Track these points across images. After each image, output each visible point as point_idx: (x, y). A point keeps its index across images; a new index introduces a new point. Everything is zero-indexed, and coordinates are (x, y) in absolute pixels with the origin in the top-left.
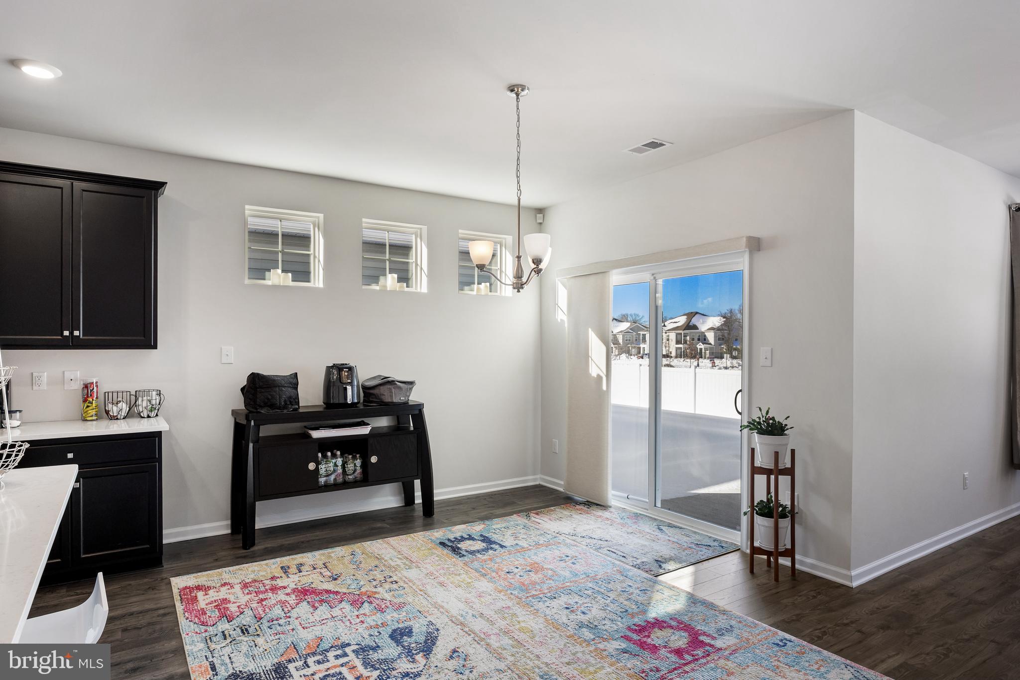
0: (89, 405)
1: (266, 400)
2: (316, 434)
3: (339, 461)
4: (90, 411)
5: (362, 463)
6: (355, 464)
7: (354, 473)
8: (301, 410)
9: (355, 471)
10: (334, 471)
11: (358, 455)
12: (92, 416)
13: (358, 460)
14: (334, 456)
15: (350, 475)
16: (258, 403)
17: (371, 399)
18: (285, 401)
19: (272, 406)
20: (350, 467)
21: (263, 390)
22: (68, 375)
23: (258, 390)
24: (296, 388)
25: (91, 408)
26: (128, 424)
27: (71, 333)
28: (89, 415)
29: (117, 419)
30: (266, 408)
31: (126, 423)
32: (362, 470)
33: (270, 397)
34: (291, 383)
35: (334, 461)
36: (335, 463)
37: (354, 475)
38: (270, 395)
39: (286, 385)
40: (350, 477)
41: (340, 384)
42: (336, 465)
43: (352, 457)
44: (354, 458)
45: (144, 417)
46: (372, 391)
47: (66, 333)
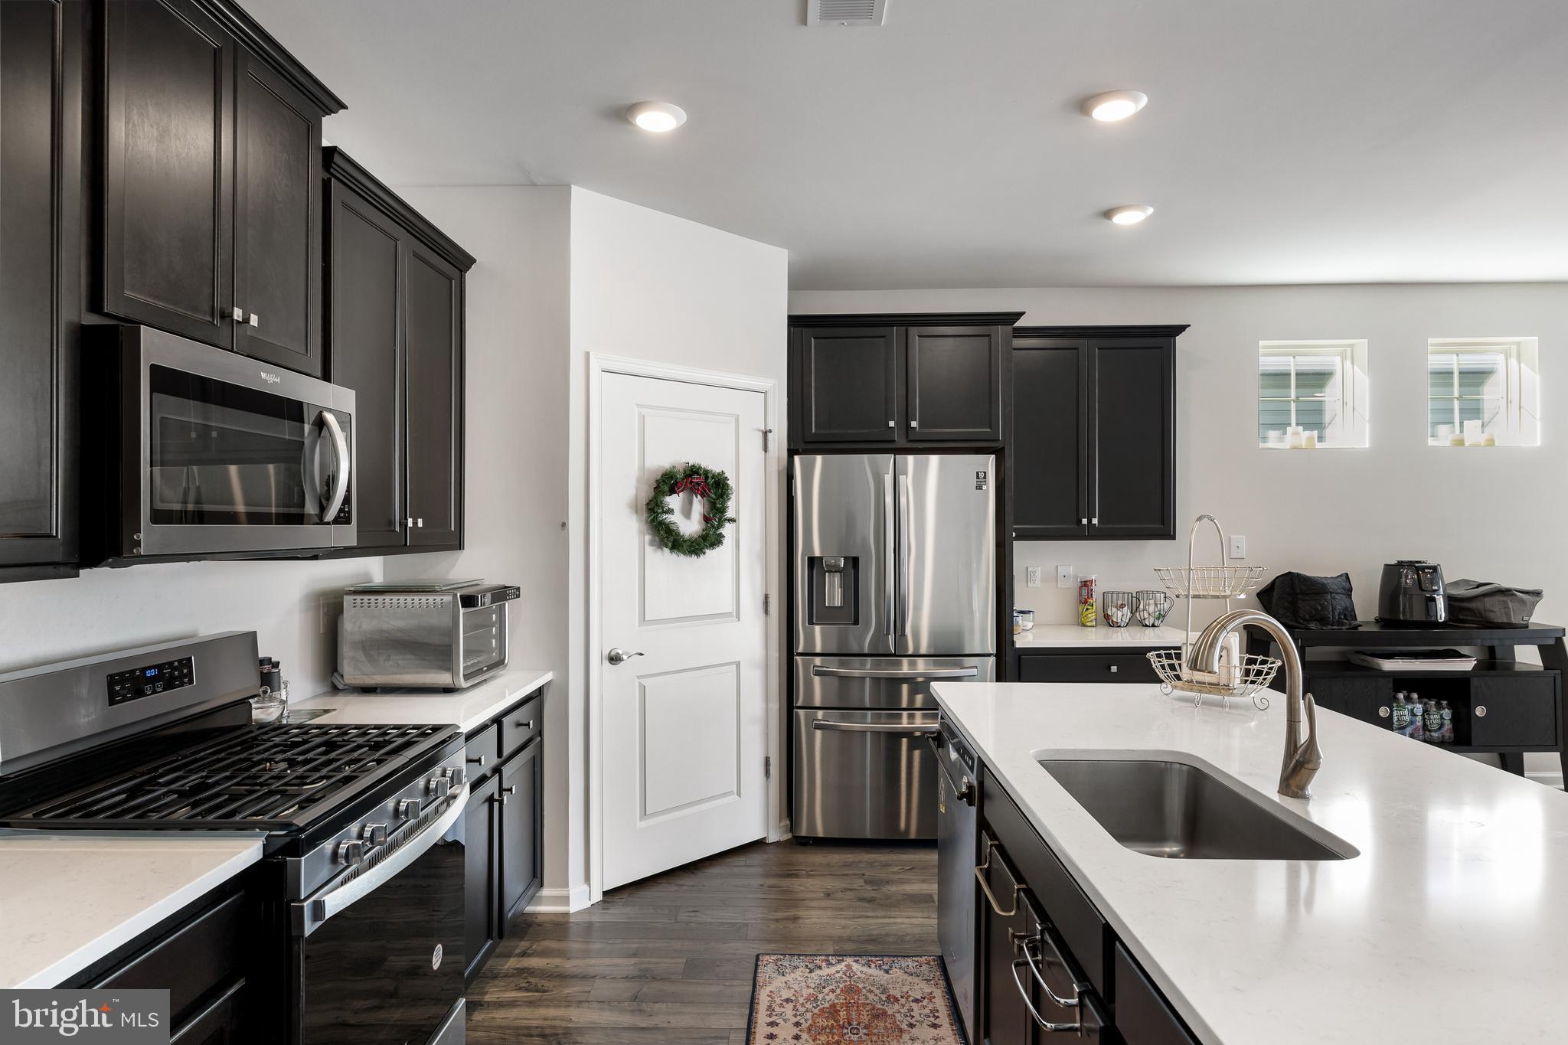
0: (1089, 607)
1: (1314, 612)
2: (1389, 665)
3: (1419, 708)
4: (1090, 615)
5: (1453, 714)
6: (1441, 716)
7: (1440, 728)
8: (1360, 629)
9: (1442, 726)
10: (1412, 723)
11: (1445, 703)
12: (1091, 621)
13: (1447, 710)
14: (1408, 699)
15: (1435, 731)
16: (1301, 615)
17: (1461, 617)
18: (1340, 614)
19: (1323, 620)
20: (1435, 718)
21: (1307, 598)
22: (1062, 571)
23: (1299, 596)
24: (1350, 596)
25: (1090, 611)
26: (1130, 634)
27: (1090, 521)
28: (1088, 620)
29: (1119, 626)
30: (1315, 622)
31: (1127, 634)
32: (1453, 726)
33: (1320, 608)
34: (1344, 588)
35: (1410, 707)
36: (1412, 710)
37: (1441, 731)
38: (1320, 604)
39: (1338, 591)
40: (1433, 734)
41: (1419, 591)
42: (1414, 715)
43: (1435, 704)
44: (1439, 707)
45: (1146, 626)
46: (1465, 605)
47: (1085, 521)
